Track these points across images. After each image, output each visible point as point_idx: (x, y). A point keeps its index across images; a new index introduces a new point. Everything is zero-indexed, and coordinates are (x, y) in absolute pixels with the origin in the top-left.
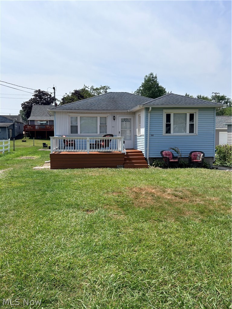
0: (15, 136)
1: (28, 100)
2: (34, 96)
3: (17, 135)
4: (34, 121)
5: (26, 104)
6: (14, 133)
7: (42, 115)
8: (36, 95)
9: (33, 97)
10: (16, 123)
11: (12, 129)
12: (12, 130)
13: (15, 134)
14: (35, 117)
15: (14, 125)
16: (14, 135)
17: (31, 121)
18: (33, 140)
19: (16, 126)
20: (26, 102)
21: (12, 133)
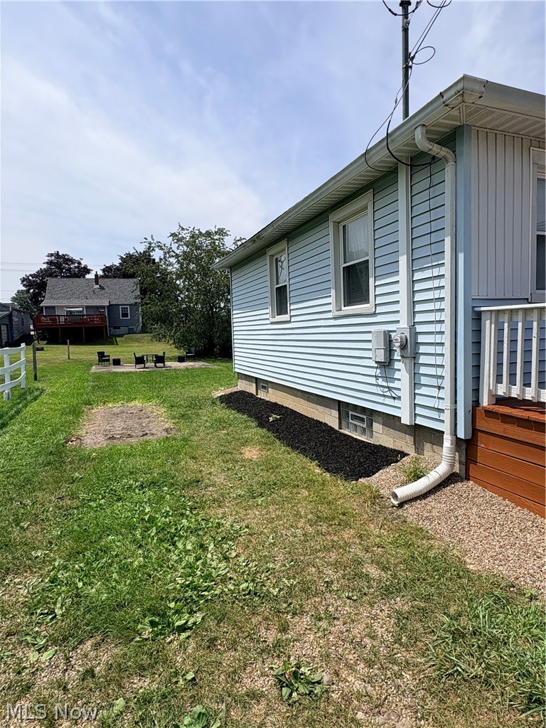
0: (15, 339)
1: (34, 272)
2: (47, 263)
3: (17, 338)
4: (53, 308)
5: (30, 278)
6: (12, 334)
7: (68, 296)
8: (50, 263)
9: (45, 266)
10: (15, 313)
11: (7, 325)
12: (7, 328)
13: (15, 335)
14: (55, 301)
15: (10, 316)
16: (13, 337)
17: (46, 307)
18: (66, 347)
19: (15, 319)
20: (31, 275)
21: (8, 334)
